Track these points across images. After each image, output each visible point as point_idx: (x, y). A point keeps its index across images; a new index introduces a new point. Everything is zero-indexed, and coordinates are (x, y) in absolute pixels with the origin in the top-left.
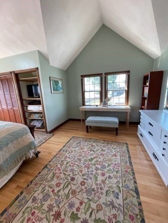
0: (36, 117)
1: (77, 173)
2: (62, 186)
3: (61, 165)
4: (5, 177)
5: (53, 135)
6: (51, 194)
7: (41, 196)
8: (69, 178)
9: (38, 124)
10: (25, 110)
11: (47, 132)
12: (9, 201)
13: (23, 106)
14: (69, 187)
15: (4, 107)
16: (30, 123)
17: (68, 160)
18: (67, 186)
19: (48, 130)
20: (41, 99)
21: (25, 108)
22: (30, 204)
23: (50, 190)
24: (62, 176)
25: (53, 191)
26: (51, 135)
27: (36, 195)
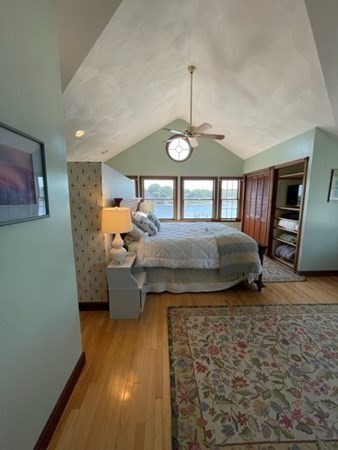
0: (287, 239)
1: (298, 343)
2: (265, 334)
3: (283, 319)
4: (220, 284)
5: (306, 280)
6: (249, 329)
7: (239, 322)
8: (281, 337)
9: (286, 253)
10: (275, 224)
11: (295, 270)
12: (215, 304)
13: (274, 219)
14: (274, 343)
15: (252, 215)
16: (277, 246)
17: (300, 322)
18: (272, 340)
19: (299, 269)
20: (300, 210)
21: (275, 221)
22: (227, 318)
23: (250, 326)
24: (274, 328)
25: (252, 329)
26: (302, 278)
27: (236, 317)
